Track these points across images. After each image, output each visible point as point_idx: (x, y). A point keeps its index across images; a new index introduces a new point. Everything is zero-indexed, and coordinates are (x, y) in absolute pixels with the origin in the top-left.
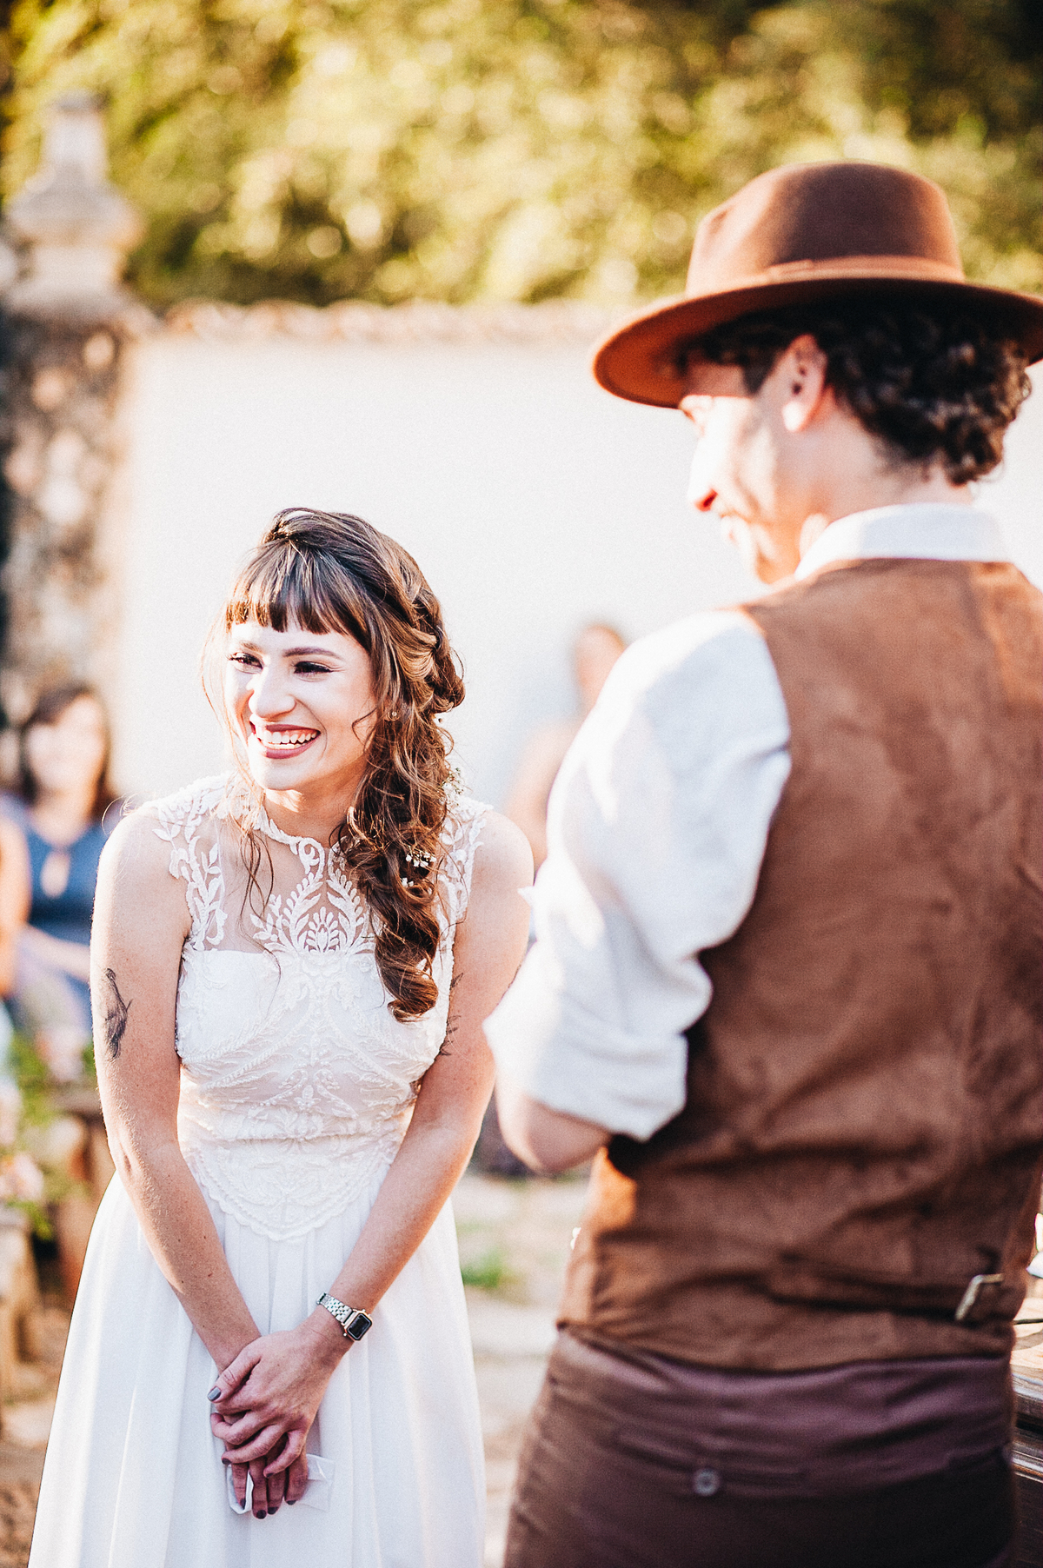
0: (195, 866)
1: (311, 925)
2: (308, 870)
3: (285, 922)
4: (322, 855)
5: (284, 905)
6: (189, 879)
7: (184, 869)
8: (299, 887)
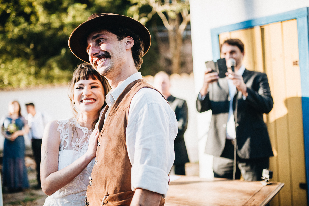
0: (63, 131)
1: (83, 145)
2: (84, 134)
3: (78, 144)
4: (88, 131)
5: (79, 140)
6: (61, 133)
7: (60, 131)
8: (82, 137)
